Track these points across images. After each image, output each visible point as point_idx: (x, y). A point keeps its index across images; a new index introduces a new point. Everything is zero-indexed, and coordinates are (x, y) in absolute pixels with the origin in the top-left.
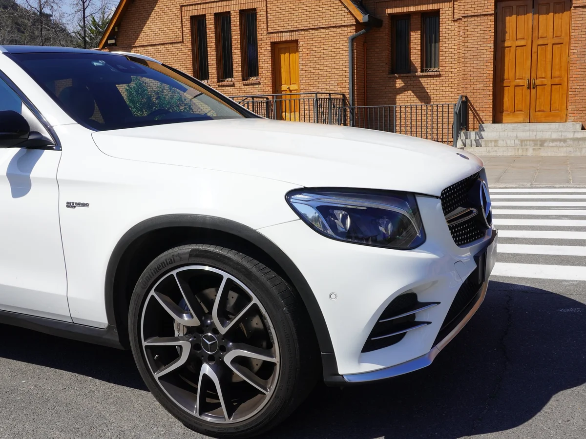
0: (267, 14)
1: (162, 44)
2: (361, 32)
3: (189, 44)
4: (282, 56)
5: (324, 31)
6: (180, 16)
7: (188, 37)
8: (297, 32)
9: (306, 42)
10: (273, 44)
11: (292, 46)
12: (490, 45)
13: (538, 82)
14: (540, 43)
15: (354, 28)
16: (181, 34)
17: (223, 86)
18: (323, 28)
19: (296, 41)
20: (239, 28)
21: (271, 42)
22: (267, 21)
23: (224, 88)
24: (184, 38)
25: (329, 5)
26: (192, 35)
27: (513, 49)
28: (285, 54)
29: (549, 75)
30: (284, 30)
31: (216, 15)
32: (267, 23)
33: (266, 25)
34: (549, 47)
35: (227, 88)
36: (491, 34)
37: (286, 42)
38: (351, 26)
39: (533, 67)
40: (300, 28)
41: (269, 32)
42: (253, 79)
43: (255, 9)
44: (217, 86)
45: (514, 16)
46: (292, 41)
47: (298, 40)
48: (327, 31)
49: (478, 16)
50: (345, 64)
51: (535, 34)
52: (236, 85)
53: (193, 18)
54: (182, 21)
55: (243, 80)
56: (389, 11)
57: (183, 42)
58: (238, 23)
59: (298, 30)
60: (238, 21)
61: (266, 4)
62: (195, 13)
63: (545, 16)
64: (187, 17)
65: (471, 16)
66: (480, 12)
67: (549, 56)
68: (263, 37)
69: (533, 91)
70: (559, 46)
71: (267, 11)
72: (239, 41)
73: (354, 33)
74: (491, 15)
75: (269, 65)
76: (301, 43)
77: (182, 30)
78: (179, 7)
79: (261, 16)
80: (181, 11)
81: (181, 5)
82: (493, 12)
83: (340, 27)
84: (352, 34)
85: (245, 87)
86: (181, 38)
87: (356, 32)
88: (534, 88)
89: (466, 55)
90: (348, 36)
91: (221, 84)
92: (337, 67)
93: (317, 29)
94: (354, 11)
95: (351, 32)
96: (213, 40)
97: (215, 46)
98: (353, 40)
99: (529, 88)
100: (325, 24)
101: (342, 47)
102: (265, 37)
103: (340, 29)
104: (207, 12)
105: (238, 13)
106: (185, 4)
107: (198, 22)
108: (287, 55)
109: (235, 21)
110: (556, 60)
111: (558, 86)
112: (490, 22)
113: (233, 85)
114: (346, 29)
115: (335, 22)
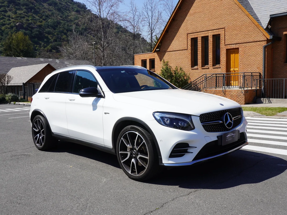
0: (225, 36)
1: (179, 50)
2: (269, 44)
3: (190, 50)
4: (231, 55)
5: (251, 43)
6: (187, 38)
7: (189, 47)
8: (238, 44)
9: (243, 49)
11: (236, 51)
15: (266, 42)
16: (187, 46)
17: (204, 69)
18: (251, 42)
19: (238, 48)
20: (212, 43)
21: (226, 49)
22: (225, 39)
23: (204, 70)
24: (188, 48)
25: (254, 32)
26: (191, 46)
28: (233, 54)
30: (233, 43)
31: (202, 37)
32: (225, 41)
33: (224, 41)
35: (206, 70)
37: (233, 49)
38: (264, 41)
40: (240, 43)
41: (226, 44)
42: (218, 66)
43: (220, 34)
44: (201, 69)
46: (236, 48)
47: (239, 48)
48: (253, 43)
50: (261, 59)
52: (210, 68)
53: (192, 39)
54: (187, 40)
55: (213, 66)
56: (285, 33)
57: (187, 49)
58: (212, 41)
59: (239, 44)
60: (212, 40)
61: (225, 32)
62: (193, 37)
64: (190, 39)
68: (223, 47)
71: (225, 35)
72: (212, 49)
73: (266, 44)
75: (225, 59)
76: (240, 49)
77: (187, 44)
78: (187, 34)
79: (222, 37)
80: (187, 36)
81: (187, 33)
83: (259, 41)
84: (265, 44)
85: (214, 69)
86: (187, 48)
87: (267, 44)
90: (263, 46)
91: (203, 68)
92: (257, 60)
93: (248, 43)
94: (266, 34)
95: (264, 44)
96: (200, 48)
97: (201, 51)
98: (265, 47)
100: (252, 40)
101: (260, 51)
102: (224, 47)
103: (259, 43)
104: (198, 36)
105: (212, 36)
106: (189, 33)
107: (194, 41)
108: (234, 55)
109: (211, 40)
113: (208, 68)
114: (262, 42)
115: (256, 39)
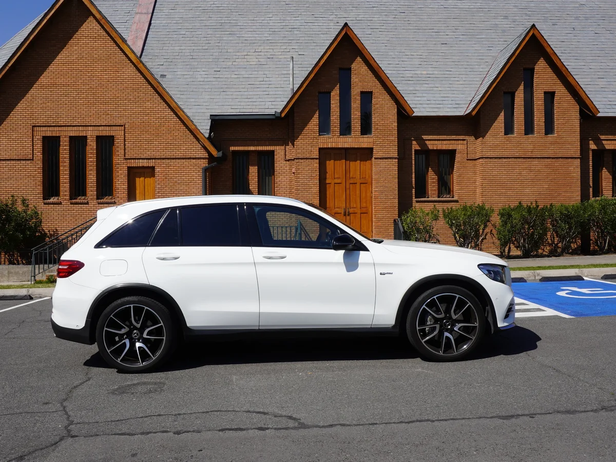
0: (125, 141)
1: (8, 160)
2: (213, 164)
3: (40, 162)
4: (137, 179)
5: (180, 161)
6: (31, 135)
7: (39, 155)
8: (154, 160)
9: (162, 169)
10: (130, 169)
11: (149, 172)
12: (317, 181)
13: (351, 210)
14: (351, 182)
15: (207, 161)
16: (31, 152)
17: (76, 203)
18: (179, 159)
19: (153, 168)
20: (95, 151)
21: (128, 167)
22: (125, 148)
23: (77, 205)
24: (34, 156)
25: (185, 140)
26: (43, 154)
27: (332, 185)
28: (140, 178)
29: (359, 206)
30: (142, 157)
31: (71, 137)
32: (125, 150)
33: (123, 151)
34: (358, 185)
35: (80, 205)
36: (316, 173)
37: (143, 167)
38: (203, 158)
39: (348, 199)
40: (157, 157)
41: (126, 157)
43: (113, 137)
44: (69, 203)
45: (332, 161)
46: (148, 167)
47: (154, 167)
48: (182, 161)
49: (307, 159)
50: (199, 190)
51: (348, 175)
52: (90, 203)
53: (45, 139)
54: (33, 140)
55: (98, 198)
56: (232, 148)
57: (33, 160)
58: (95, 147)
59: (155, 159)
60: (95, 145)
61: (125, 133)
62: (49, 134)
63: (354, 162)
64: (40, 137)
65: (301, 159)
66: (308, 156)
67: (358, 192)
68: (120, 161)
69: (348, 218)
70: (365, 185)
71: (125, 140)
72: (95, 164)
73: (207, 165)
74: (316, 159)
75: (126, 186)
76: (157, 170)
77: (33, 149)
78: (31, 127)
79: (119, 142)
80: (33, 131)
81: (33, 125)
82: (318, 157)
83: (194, 159)
84: (205, 165)
85: (100, 205)
86: (31, 156)
87: (209, 164)
88: (348, 215)
89: (298, 188)
90: (201, 167)
91: (74, 201)
92: (191, 192)
93: (173, 159)
94: (210, 148)
95: (204, 163)
96: (67, 161)
97: (68, 166)
98: (206, 170)
99: (345, 215)
100: (180, 155)
101: (196, 175)
102: (122, 161)
103: (194, 161)
104: (62, 134)
105: (95, 139)
106: (37, 125)
107: (51, 145)
108: (142, 179)
109: (92, 146)
110: (363, 195)
111: (365, 214)
112: (316, 164)
113: (87, 203)
114: (199, 161)
115: (190, 155)
